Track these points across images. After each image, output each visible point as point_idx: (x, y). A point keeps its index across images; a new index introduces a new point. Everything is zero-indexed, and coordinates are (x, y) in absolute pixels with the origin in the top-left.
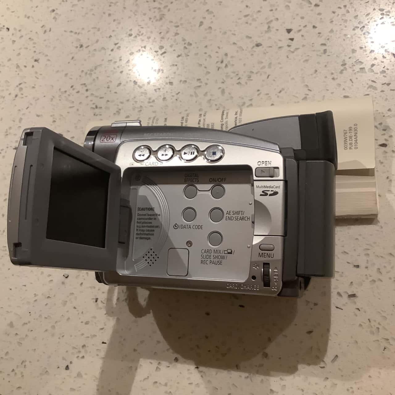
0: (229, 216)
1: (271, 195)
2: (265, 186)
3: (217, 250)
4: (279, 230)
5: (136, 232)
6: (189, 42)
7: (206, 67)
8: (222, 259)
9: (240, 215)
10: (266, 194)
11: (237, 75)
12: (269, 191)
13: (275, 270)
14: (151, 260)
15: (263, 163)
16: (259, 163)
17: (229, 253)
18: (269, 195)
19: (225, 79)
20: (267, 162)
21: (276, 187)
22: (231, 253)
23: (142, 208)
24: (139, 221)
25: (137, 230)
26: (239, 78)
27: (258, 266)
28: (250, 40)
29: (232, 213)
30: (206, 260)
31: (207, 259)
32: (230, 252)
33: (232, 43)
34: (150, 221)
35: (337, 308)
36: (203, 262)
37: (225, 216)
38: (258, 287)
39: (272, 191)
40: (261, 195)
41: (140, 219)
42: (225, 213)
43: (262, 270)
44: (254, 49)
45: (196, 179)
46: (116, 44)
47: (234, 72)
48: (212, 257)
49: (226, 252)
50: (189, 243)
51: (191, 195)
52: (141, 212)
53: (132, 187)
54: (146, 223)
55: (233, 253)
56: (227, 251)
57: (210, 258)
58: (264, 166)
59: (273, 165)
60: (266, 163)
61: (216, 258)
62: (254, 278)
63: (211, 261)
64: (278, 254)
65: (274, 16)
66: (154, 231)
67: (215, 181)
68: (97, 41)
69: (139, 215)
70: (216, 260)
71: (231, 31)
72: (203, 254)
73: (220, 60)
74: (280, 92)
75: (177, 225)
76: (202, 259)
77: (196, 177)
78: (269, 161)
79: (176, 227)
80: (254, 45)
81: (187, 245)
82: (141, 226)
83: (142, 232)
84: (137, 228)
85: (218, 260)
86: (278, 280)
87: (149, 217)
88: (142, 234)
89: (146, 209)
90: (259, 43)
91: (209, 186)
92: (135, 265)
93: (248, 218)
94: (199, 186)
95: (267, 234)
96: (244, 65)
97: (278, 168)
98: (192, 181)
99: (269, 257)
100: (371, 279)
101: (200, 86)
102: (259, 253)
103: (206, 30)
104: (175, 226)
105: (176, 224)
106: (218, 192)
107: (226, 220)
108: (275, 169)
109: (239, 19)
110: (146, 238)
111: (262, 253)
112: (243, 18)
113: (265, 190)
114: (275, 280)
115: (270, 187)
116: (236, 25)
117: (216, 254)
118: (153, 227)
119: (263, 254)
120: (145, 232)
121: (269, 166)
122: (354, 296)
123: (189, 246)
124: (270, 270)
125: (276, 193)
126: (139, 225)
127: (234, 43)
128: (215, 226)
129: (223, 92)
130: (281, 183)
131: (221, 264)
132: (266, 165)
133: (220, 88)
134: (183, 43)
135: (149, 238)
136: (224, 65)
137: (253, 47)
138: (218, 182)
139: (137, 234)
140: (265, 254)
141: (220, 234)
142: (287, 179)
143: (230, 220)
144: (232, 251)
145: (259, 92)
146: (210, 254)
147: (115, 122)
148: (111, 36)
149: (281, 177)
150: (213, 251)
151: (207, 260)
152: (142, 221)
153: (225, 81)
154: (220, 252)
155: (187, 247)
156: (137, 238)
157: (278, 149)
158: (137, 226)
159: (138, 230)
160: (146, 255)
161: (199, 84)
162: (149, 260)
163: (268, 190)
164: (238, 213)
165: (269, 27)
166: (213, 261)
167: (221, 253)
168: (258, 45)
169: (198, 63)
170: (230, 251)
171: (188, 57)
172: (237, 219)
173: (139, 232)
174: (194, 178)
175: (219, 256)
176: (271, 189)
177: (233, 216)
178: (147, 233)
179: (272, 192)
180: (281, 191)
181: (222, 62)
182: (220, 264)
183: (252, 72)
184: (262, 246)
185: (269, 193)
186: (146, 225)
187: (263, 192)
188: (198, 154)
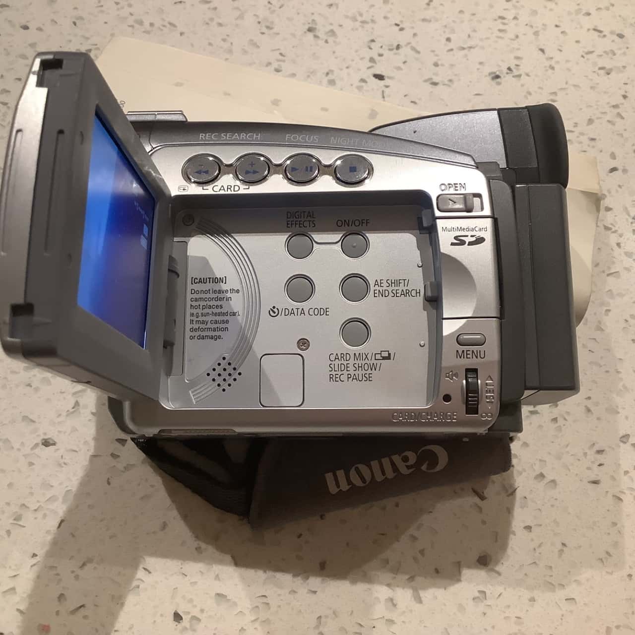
0: (381, 289)
1: (470, 244)
2: (459, 228)
3: (360, 354)
4: (492, 309)
5: (188, 326)
8: (372, 370)
9: (402, 287)
10: (462, 243)
12: (467, 236)
13: (487, 382)
14: (224, 380)
15: (450, 187)
16: (443, 187)
17: (384, 358)
18: (467, 243)
20: (458, 185)
21: (480, 230)
22: (388, 358)
23: (200, 279)
24: (194, 304)
25: (192, 321)
27: (456, 375)
29: (385, 284)
30: (340, 373)
31: (341, 371)
32: (387, 355)
34: (219, 303)
36: (334, 378)
37: (372, 288)
38: (455, 416)
39: (472, 236)
40: (452, 244)
41: (196, 300)
42: (372, 283)
43: (463, 383)
45: (310, 221)
48: (351, 368)
49: (378, 357)
50: (303, 343)
51: (300, 253)
52: (197, 287)
53: (176, 239)
54: (210, 307)
55: (392, 358)
56: (380, 355)
57: (348, 369)
58: (452, 191)
59: (470, 190)
60: (457, 187)
61: (360, 368)
62: (447, 398)
63: (349, 376)
64: (492, 351)
66: (227, 322)
67: (348, 226)
69: (194, 292)
70: (358, 372)
72: (333, 363)
75: (275, 310)
76: (331, 373)
77: (309, 218)
78: (460, 184)
79: (275, 313)
81: (299, 347)
82: (200, 314)
83: (202, 326)
84: (192, 318)
85: (365, 372)
86: (493, 400)
87: (215, 296)
88: (204, 330)
89: (208, 280)
91: (337, 237)
92: (190, 392)
93: (418, 291)
94: (317, 237)
95: (470, 315)
97: (479, 196)
98: (301, 226)
99: (477, 357)
102: (457, 351)
104: (271, 312)
105: (274, 307)
106: (355, 244)
107: (374, 296)
108: (475, 199)
110: (212, 338)
111: (463, 351)
113: (460, 235)
114: (488, 400)
115: (468, 229)
117: (360, 362)
118: (224, 314)
119: (465, 352)
120: (209, 325)
121: (463, 191)
123: (302, 350)
124: (479, 381)
125: (480, 240)
126: (195, 311)
128: (355, 309)
130: (488, 223)
131: (370, 379)
132: (457, 190)
135: (219, 337)
138: (353, 228)
139: (192, 330)
140: (468, 352)
141: (365, 326)
142: (496, 216)
143: (382, 296)
144: (389, 354)
146: (347, 362)
149: (487, 211)
150: (352, 356)
151: (342, 373)
152: (202, 303)
154: (366, 356)
155: (299, 350)
156: (192, 338)
157: (473, 163)
158: (192, 315)
159: (194, 322)
160: (214, 370)
162: (219, 380)
163: (464, 234)
164: (397, 283)
166: (355, 374)
167: (370, 359)
170: (385, 354)
172: (395, 295)
173: (196, 326)
174: (305, 219)
175: (366, 365)
176: (470, 233)
177: (387, 288)
178: (215, 326)
179: (474, 239)
180: (488, 235)
182: (369, 379)
184: (461, 337)
185: (467, 240)
186: (210, 311)
187: (456, 238)
188: (319, 171)
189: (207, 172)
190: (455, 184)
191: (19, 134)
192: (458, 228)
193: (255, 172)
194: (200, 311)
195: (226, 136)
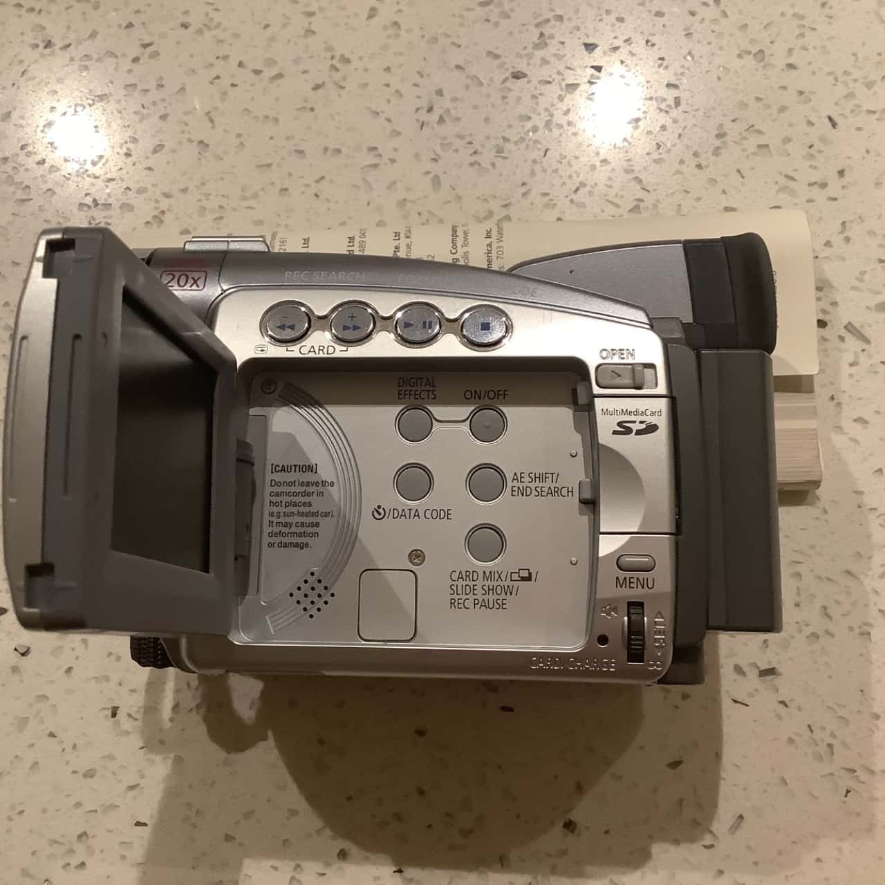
0: (521, 485)
1: (639, 432)
2: (625, 410)
3: (491, 572)
4: (665, 522)
5: (267, 530)
6: (342, 55)
7: (389, 120)
8: (506, 594)
9: (548, 484)
10: (628, 431)
11: (470, 143)
12: (634, 422)
13: (656, 620)
14: (312, 603)
15: (614, 354)
16: (604, 354)
17: (523, 579)
18: (634, 432)
19: (439, 152)
20: (624, 352)
21: (652, 414)
22: (529, 579)
23: (283, 466)
24: (274, 499)
25: (271, 523)
26: (475, 152)
27: (615, 609)
28: (497, 62)
29: (527, 479)
30: (465, 597)
31: (466, 594)
32: (527, 575)
33: (452, 65)
34: (306, 499)
35: (735, 701)
36: (456, 604)
37: (510, 484)
38: (614, 663)
39: (641, 422)
40: (615, 433)
41: (278, 494)
42: (509, 476)
43: (624, 622)
44: (508, 84)
45: (428, 391)
46: (145, 46)
47: (461, 137)
48: (479, 591)
49: (515, 577)
50: (417, 556)
51: (416, 433)
52: (278, 477)
53: (252, 411)
54: (296, 504)
55: (533, 579)
56: (517, 574)
57: (475, 592)
58: (616, 360)
59: (640, 358)
60: (623, 354)
61: (491, 592)
62: (603, 639)
63: (476, 602)
64: (663, 579)
65: (552, 10)
66: (317, 525)
67: (480, 398)
68: (93, 35)
69: (274, 483)
70: (488, 597)
71: (447, 36)
72: (455, 583)
73: (424, 104)
74: (577, 190)
75: (381, 511)
76: (452, 597)
77: (428, 388)
78: (627, 350)
79: (380, 514)
80: (508, 74)
81: (411, 562)
82: (282, 514)
83: (284, 530)
84: (272, 519)
85: (496, 597)
86: (664, 644)
87: (302, 489)
88: (287, 535)
89: (293, 468)
90: (519, 72)
91: (464, 411)
92: (267, 618)
93: (570, 490)
94: (437, 411)
95: (636, 530)
96: (487, 120)
97: (652, 366)
98: (417, 397)
99: (643, 587)
100: (808, 631)
101: (375, 166)
102: (617, 578)
103: (385, 28)
104: (375, 513)
105: (379, 507)
106: (488, 424)
107: (512, 495)
108: (645, 370)
109: (468, 9)
110: (297, 545)
111: (625, 578)
112: (479, 9)
113: (627, 420)
114: (657, 645)
115: (636, 413)
116: (462, 25)
117: (490, 583)
118: (314, 514)
119: (628, 579)
120: (294, 529)
121: (630, 361)
122: (771, 672)
123: (414, 564)
124: (645, 619)
125: (652, 428)
126: (275, 510)
127: (458, 67)
128: (485, 511)
129: (436, 182)
130: (662, 405)
131: (504, 606)
132: (623, 358)
133: (428, 173)
134: (329, 55)
135: (307, 545)
136: (435, 117)
137: (506, 80)
138: (486, 401)
139: (272, 535)
140: (632, 580)
141: (498, 533)
142: (674, 395)
143: (523, 495)
144: (530, 574)
145: (524, 189)
146: (474, 583)
147: (194, 239)
148: (130, 25)
149: (662, 389)
150: (481, 574)
151: (467, 597)
152: (286, 499)
153: (440, 157)
154: (500, 577)
155: (412, 566)
156: (271, 545)
157: (645, 320)
158: (272, 514)
159: (274, 524)
160: (299, 589)
161: (376, 161)
162: (306, 603)
164: (542, 477)
165: (542, 35)
166: (483, 600)
167: (504, 579)
168: (517, 76)
169: (369, 108)
170: (525, 574)
171: (342, 92)
172: (540, 494)
173: (276, 530)
174: (423, 388)
175: (499, 588)
176: (639, 418)
177: (530, 485)
178: (300, 530)
179: (643, 426)
180: (662, 422)
181: (430, 110)
182: (502, 606)
183: (505, 139)
184: (623, 559)
185: (635, 427)
186: (295, 510)
187: (620, 424)
188: (440, 327)
189: (292, 327)
190: (620, 350)
191: (25, 342)
192: (622, 410)
193: (355, 328)
194: (282, 510)
195: (319, 277)
